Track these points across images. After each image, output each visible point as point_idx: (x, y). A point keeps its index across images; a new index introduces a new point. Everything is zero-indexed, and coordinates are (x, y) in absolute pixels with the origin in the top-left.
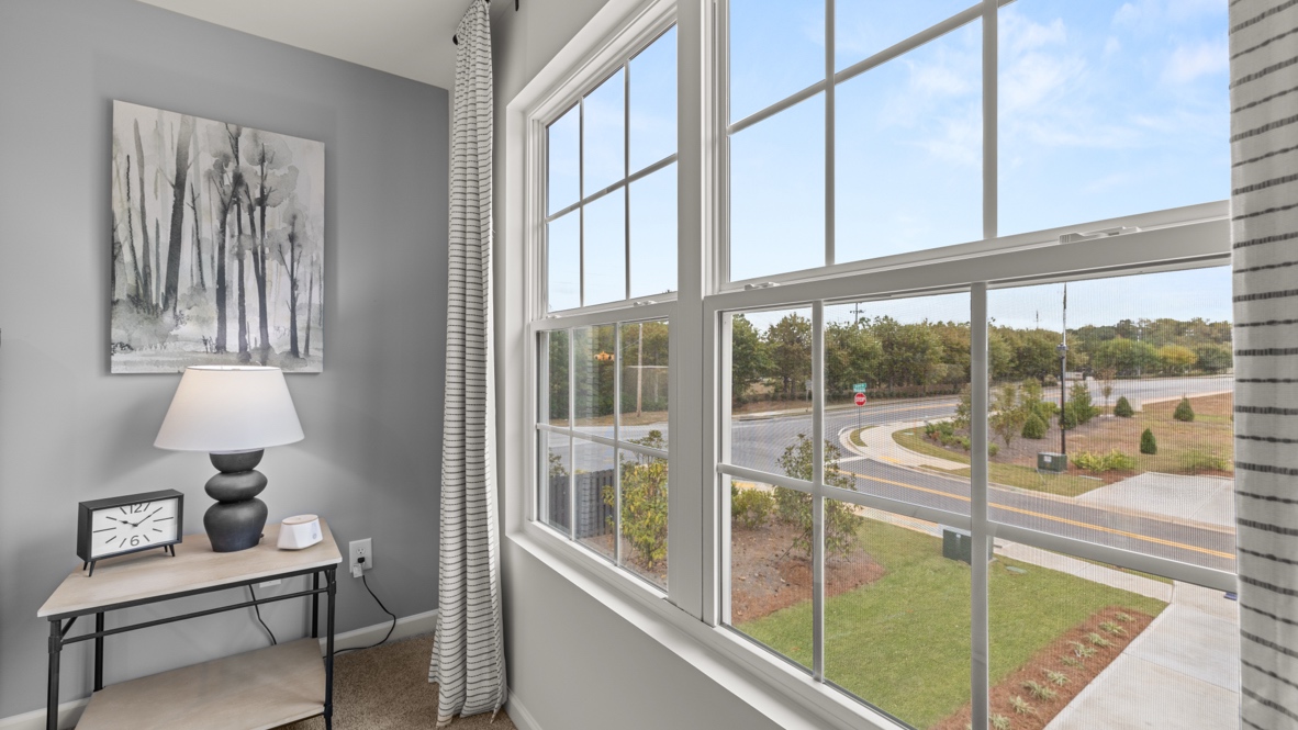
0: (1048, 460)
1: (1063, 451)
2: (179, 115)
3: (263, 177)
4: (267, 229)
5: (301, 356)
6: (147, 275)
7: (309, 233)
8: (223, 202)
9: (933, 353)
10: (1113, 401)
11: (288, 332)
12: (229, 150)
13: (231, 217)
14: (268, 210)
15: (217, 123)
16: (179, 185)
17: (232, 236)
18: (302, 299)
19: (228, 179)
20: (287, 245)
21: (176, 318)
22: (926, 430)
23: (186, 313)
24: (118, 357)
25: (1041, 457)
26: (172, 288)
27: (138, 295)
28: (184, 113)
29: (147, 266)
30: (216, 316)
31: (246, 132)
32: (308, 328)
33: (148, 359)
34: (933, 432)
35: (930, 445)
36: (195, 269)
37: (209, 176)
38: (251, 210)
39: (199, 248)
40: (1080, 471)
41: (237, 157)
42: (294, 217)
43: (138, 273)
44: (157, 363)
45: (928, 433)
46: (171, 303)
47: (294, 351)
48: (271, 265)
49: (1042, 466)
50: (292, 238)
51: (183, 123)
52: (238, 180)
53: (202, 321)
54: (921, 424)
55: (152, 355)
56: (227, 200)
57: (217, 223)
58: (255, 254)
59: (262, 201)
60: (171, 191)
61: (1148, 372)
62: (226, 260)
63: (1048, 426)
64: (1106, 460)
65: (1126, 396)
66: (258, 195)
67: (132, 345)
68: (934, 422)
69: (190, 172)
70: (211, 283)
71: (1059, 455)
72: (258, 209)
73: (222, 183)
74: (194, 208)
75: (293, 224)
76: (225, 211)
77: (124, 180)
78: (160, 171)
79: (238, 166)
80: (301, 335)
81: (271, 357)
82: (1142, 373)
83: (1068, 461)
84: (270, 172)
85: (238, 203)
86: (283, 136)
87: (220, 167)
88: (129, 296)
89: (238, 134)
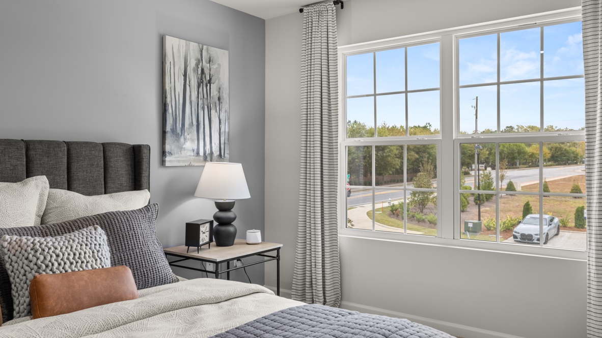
0: (470, 225)
1: (479, 220)
2: (185, 41)
3: (210, 70)
4: (211, 95)
5: (223, 157)
6: (176, 118)
7: (224, 96)
8: (198, 82)
9: (390, 152)
10: (504, 184)
11: (218, 146)
12: (200, 57)
13: (201, 89)
14: (212, 84)
15: (196, 44)
16: (185, 75)
17: (201, 99)
18: (222, 130)
19: (200, 72)
20: (217, 102)
21: (185, 139)
22: (390, 209)
23: (188, 137)
24: (168, 159)
25: (466, 223)
26: (183, 125)
27: (173, 129)
28: (186, 40)
29: (176, 114)
30: (196, 138)
31: (205, 47)
32: (225, 143)
33: (176, 159)
34: (396, 210)
35: (393, 220)
36: (190, 115)
37: (194, 71)
38: (207, 86)
39: (191, 105)
40: (489, 232)
41: (202, 60)
42: (220, 89)
43: (173, 118)
44: (179, 161)
45: (392, 211)
46: (183, 131)
47: (220, 155)
48: (213, 112)
49: (467, 229)
50: (219, 99)
51: (186, 45)
52: (203, 70)
53: (192, 141)
54: (386, 205)
55: (178, 157)
56: (199, 81)
57: (196, 93)
58: (208, 107)
59: (210, 82)
60: (183, 77)
61: (523, 164)
62: (199, 111)
63: (468, 203)
64: (504, 224)
65: (512, 180)
66: (208, 79)
67: (172, 152)
68: (396, 203)
69: (188, 68)
70: (195, 123)
71: (476, 221)
72: (209, 85)
73: (198, 73)
74: (189, 86)
75: (219, 92)
76: (198, 87)
77: (169, 74)
78: (180, 68)
79: (202, 65)
80: (222, 146)
81: (213, 158)
82: (520, 164)
83: (483, 226)
84: (212, 66)
85: (202, 82)
86: (216, 49)
87: (197, 65)
88: (171, 129)
89: (202, 49)
